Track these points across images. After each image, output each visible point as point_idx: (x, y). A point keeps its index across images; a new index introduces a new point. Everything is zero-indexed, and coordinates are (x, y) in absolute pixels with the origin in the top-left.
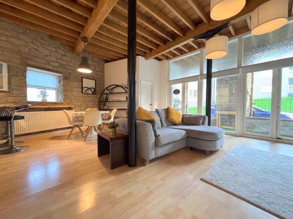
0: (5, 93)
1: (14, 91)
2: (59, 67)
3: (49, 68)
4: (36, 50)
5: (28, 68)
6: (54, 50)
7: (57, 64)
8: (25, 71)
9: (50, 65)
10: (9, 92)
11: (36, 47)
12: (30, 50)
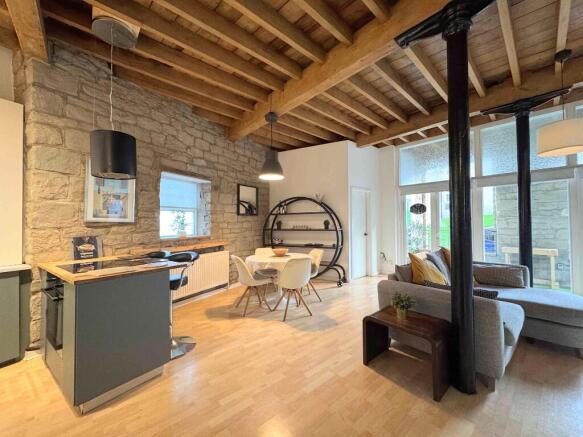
0: (130, 227)
1: (142, 221)
2: (206, 167)
3: (193, 170)
4: (175, 137)
5: (163, 174)
6: (199, 135)
7: (203, 163)
8: (158, 180)
9: (193, 165)
10: (134, 224)
11: (175, 133)
12: (166, 139)
